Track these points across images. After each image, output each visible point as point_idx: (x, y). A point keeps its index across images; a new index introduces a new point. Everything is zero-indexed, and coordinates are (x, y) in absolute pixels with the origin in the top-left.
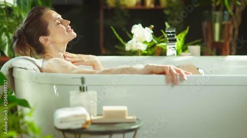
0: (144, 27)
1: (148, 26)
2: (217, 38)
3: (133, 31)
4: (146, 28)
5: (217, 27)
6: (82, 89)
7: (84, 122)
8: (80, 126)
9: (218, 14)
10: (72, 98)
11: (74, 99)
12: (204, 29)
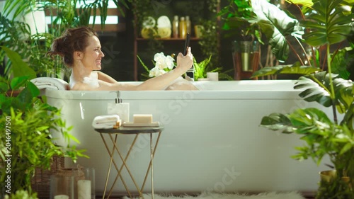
0: (166, 55)
1: (170, 55)
2: (246, 68)
3: (155, 59)
4: (168, 56)
5: (246, 56)
6: (117, 101)
7: (115, 124)
8: (112, 127)
9: (246, 43)
11: (111, 109)
12: (234, 59)
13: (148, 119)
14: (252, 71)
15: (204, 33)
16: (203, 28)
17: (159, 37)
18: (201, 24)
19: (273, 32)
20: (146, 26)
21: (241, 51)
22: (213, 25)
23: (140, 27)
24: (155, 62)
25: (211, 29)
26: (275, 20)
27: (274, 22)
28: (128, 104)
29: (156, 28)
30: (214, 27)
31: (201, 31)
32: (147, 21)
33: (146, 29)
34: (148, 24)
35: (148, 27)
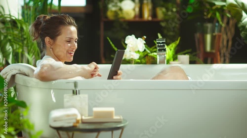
0: (137, 37)
1: (141, 37)
2: (208, 49)
3: (126, 42)
4: (139, 39)
5: (208, 38)
6: (75, 93)
7: (75, 121)
8: (71, 125)
9: (209, 25)
10: (65, 100)
11: (68, 102)
12: (196, 40)
13: (110, 114)
14: (214, 51)
15: (165, 14)
16: (164, 10)
17: (123, 18)
18: (163, 6)
19: (241, 16)
20: (112, 8)
21: (204, 33)
22: (173, 7)
23: (106, 9)
24: (126, 45)
25: (172, 11)
26: (243, 4)
27: (241, 5)
28: (86, 96)
29: (121, 9)
30: (174, 10)
31: (163, 13)
32: (113, 4)
33: (111, 11)
34: (113, 6)
35: (114, 9)
